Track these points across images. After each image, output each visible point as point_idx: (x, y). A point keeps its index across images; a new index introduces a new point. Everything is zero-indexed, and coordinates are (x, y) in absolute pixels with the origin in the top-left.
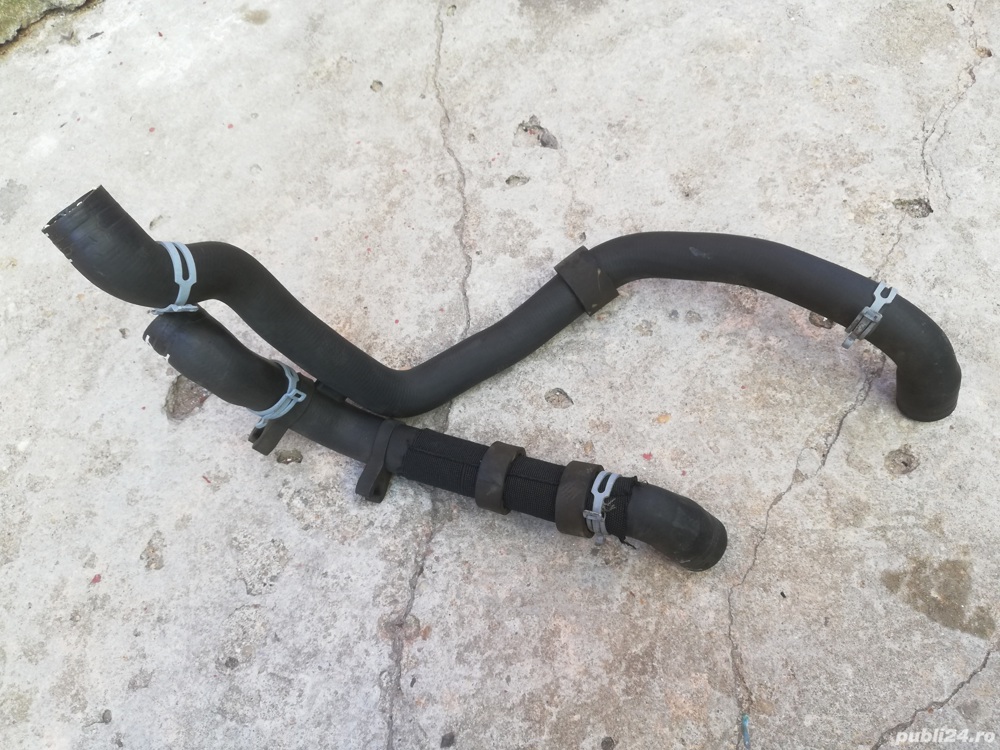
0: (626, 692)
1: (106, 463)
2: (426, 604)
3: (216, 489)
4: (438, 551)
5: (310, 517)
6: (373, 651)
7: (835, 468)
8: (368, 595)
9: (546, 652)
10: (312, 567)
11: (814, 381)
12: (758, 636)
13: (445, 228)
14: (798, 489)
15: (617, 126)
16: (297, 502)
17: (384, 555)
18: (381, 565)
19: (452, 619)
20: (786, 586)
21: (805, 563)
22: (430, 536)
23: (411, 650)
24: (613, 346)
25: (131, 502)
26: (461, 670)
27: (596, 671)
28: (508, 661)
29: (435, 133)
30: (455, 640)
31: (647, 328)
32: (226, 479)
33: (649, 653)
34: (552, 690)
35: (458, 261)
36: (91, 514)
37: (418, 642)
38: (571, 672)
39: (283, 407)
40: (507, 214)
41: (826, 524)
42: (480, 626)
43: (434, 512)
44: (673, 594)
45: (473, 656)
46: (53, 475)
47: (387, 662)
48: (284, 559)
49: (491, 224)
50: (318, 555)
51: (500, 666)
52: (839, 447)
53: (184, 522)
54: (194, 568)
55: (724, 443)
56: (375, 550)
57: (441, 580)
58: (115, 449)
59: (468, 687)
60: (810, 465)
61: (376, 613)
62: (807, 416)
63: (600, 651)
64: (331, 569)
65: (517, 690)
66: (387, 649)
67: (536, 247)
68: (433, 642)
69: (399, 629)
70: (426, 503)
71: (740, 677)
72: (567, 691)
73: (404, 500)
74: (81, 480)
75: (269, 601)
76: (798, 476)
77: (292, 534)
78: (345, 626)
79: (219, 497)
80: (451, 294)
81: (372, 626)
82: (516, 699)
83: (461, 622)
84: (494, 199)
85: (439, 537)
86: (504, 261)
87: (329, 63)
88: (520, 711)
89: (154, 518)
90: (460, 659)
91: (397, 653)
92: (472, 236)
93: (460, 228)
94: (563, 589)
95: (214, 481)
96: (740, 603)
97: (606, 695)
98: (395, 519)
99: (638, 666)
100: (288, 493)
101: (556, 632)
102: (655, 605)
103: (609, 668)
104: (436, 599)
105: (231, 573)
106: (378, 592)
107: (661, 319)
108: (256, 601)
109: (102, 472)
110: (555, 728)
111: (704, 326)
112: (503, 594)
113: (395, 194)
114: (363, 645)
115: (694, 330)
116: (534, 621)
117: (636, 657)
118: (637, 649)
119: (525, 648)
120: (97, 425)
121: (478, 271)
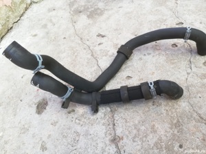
0: (178, 132)
1: (24, 130)
2: (119, 132)
3: (55, 126)
4: (116, 119)
5: (81, 123)
6: (111, 148)
7: (194, 69)
8: (104, 135)
9: (154, 131)
10: (87, 134)
11: (180, 56)
12: (200, 108)
13: (89, 56)
14: (189, 76)
15: (116, 30)
16: (77, 121)
17: (104, 124)
18: (104, 127)
19: (127, 133)
20: (199, 95)
21: (200, 89)
22: (113, 116)
23: (120, 144)
24: (135, 64)
25: (34, 137)
26: (135, 144)
27: (168, 130)
28: (146, 137)
29: (80, 42)
30: (130, 137)
31: (141, 59)
32: (57, 122)
33: (178, 121)
34: (160, 139)
35: (95, 61)
36: (24, 144)
37: (121, 141)
38: (162, 133)
39: (68, 94)
40: (101, 50)
41: (200, 80)
42: (135, 131)
43: (111, 111)
44: (176, 106)
45: (136, 139)
46: (11, 138)
47: (115, 150)
48: (79, 135)
49: (99, 53)
50: (87, 131)
51: (144, 139)
52: (193, 66)
53: (49, 136)
54: (56, 146)
55: (169, 73)
56: (101, 124)
57: (120, 125)
58: (26, 126)
59: (139, 147)
60: (189, 71)
61: (108, 139)
62: (183, 63)
63: (167, 125)
64: (92, 133)
65: (152, 143)
66: (114, 146)
67: (110, 53)
68: (125, 140)
69: (115, 140)
70: (109, 109)
71: (202, 118)
72: (164, 138)
73: (103, 110)
74: (19, 136)
75: (79, 147)
76: (188, 74)
77: (79, 128)
78: (101, 145)
79: (57, 127)
80: (96, 67)
81: (108, 142)
82: (152, 145)
83: (130, 132)
84: (97, 48)
85: (115, 115)
86: (104, 58)
87: (53, 38)
88: (155, 147)
89: (41, 138)
90: (134, 141)
91: (117, 146)
92: (95, 56)
93: (92, 55)
94: (150, 115)
95: (54, 124)
96: (192, 103)
97: (174, 135)
98: (103, 115)
99: (178, 125)
100: (74, 120)
101: (154, 126)
102: (174, 110)
103: (171, 128)
104: (121, 129)
105: (66, 144)
106: (106, 134)
107: (143, 57)
108: (75, 148)
109: (24, 133)
110: (166, 148)
111: (152, 54)
112: (137, 122)
113: (76, 54)
114: (107, 148)
115: (151, 56)
116: (147, 125)
117: (176, 124)
118: (175, 122)
119: (148, 132)
120: (20, 122)
121: (99, 61)
